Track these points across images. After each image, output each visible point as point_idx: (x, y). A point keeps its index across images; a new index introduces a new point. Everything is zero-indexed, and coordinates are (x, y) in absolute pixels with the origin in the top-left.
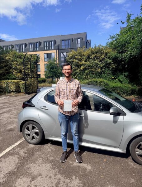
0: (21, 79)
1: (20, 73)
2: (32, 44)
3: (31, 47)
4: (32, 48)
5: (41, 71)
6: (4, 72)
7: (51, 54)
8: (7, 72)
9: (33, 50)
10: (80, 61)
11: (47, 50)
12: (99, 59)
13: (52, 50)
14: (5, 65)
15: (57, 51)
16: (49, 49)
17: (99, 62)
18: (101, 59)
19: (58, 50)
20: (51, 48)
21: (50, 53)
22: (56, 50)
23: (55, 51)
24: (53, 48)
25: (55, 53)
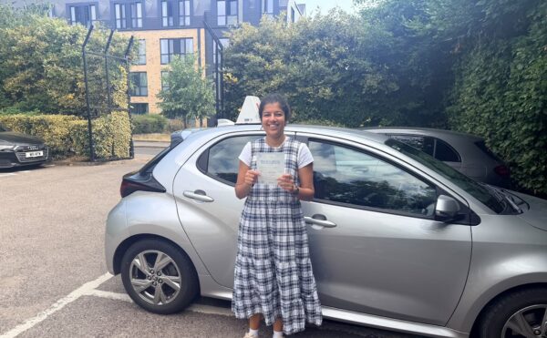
0: (76, 114)
1: (72, 92)
2: (123, 7)
3: (118, 16)
4: (121, 19)
5: (149, 93)
6: (18, 88)
7: (182, 41)
8: (28, 87)
9: (124, 26)
10: (268, 60)
11: (169, 28)
12: (329, 56)
13: (184, 27)
14: (21, 65)
15: (202, 31)
16: (176, 26)
17: (329, 66)
18: (335, 57)
19: (206, 28)
20: (182, 24)
21: (180, 39)
22: (199, 29)
23: (193, 33)
24: (188, 22)
25: (196, 39)
